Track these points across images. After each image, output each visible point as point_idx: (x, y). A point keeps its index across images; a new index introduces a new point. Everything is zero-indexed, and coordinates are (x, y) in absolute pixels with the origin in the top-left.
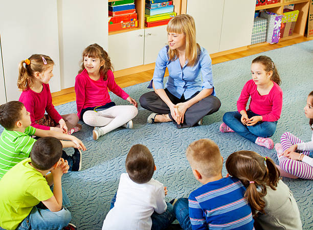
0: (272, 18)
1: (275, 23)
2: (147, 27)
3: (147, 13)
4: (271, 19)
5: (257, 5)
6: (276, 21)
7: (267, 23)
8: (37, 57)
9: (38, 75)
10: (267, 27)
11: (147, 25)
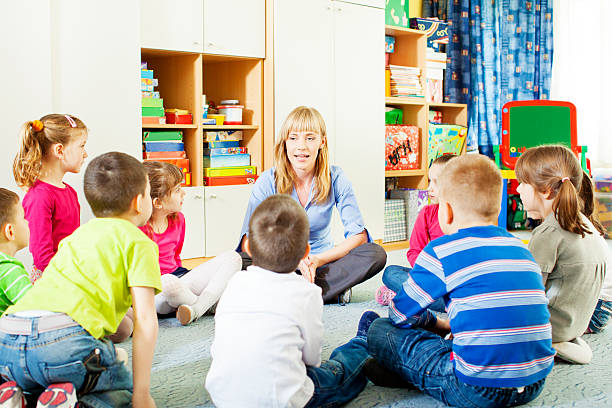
0: (413, 195)
1: (420, 204)
2: (207, 185)
3: (206, 165)
4: (411, 196)
5: (387, 169)
6: (420, 200)
7: (405, 207)
8: (61, 120)
9: (60, 152)
10: (405, 213)
11: (207, 181)
